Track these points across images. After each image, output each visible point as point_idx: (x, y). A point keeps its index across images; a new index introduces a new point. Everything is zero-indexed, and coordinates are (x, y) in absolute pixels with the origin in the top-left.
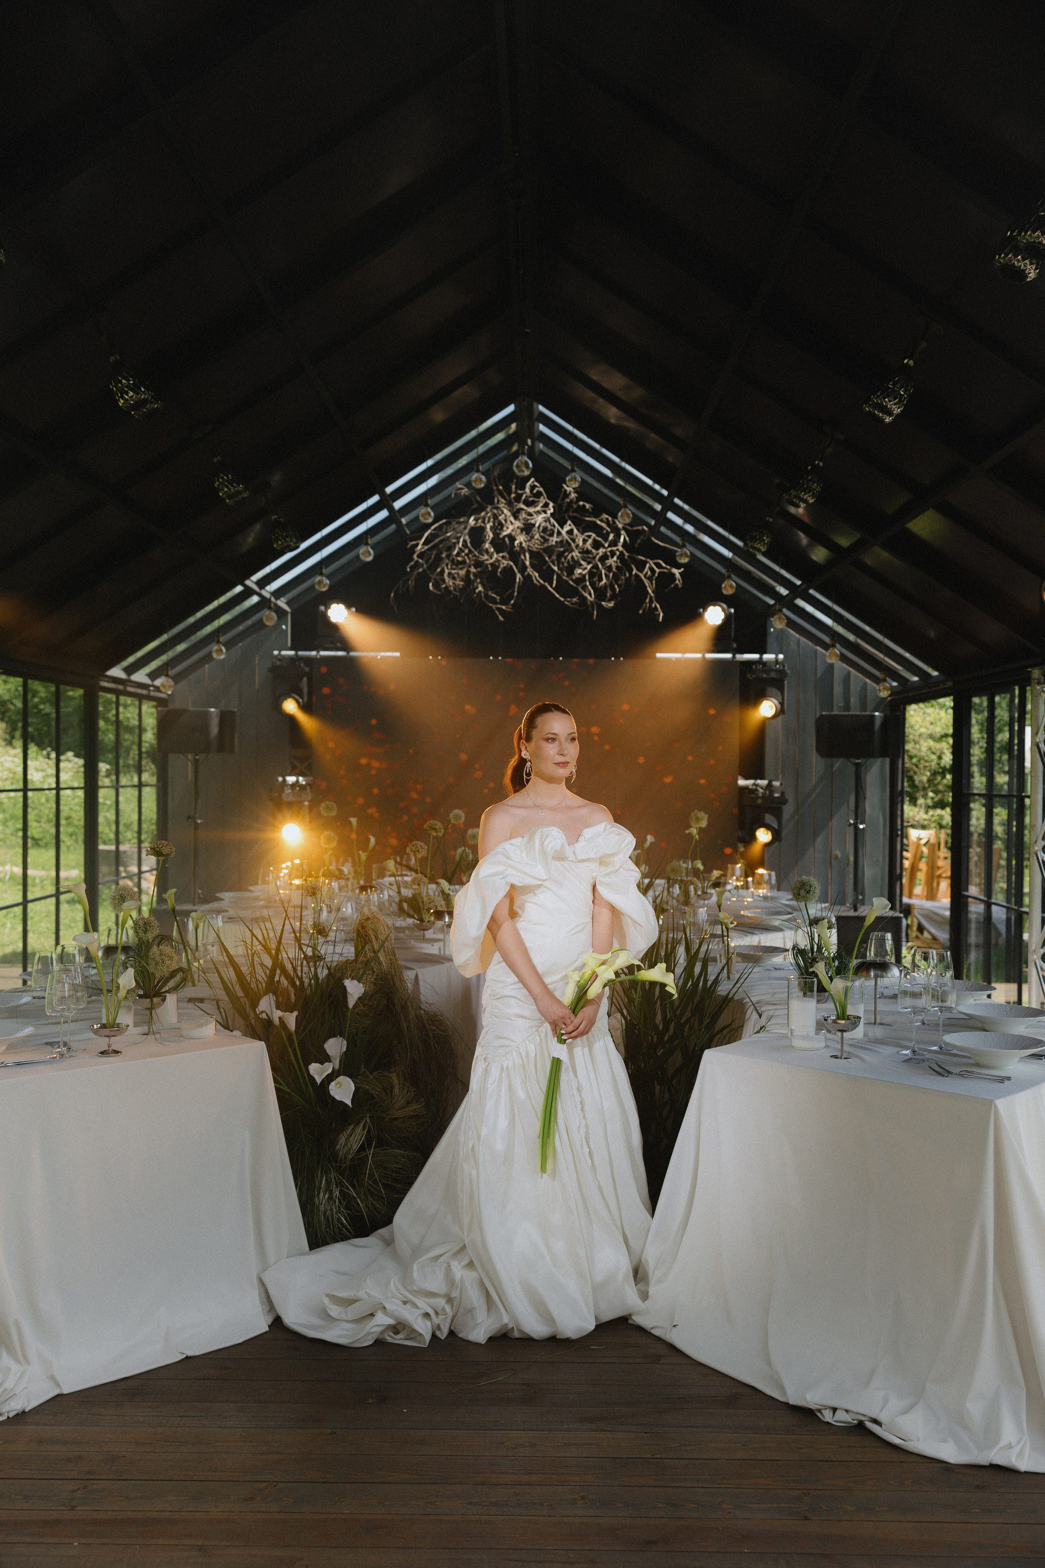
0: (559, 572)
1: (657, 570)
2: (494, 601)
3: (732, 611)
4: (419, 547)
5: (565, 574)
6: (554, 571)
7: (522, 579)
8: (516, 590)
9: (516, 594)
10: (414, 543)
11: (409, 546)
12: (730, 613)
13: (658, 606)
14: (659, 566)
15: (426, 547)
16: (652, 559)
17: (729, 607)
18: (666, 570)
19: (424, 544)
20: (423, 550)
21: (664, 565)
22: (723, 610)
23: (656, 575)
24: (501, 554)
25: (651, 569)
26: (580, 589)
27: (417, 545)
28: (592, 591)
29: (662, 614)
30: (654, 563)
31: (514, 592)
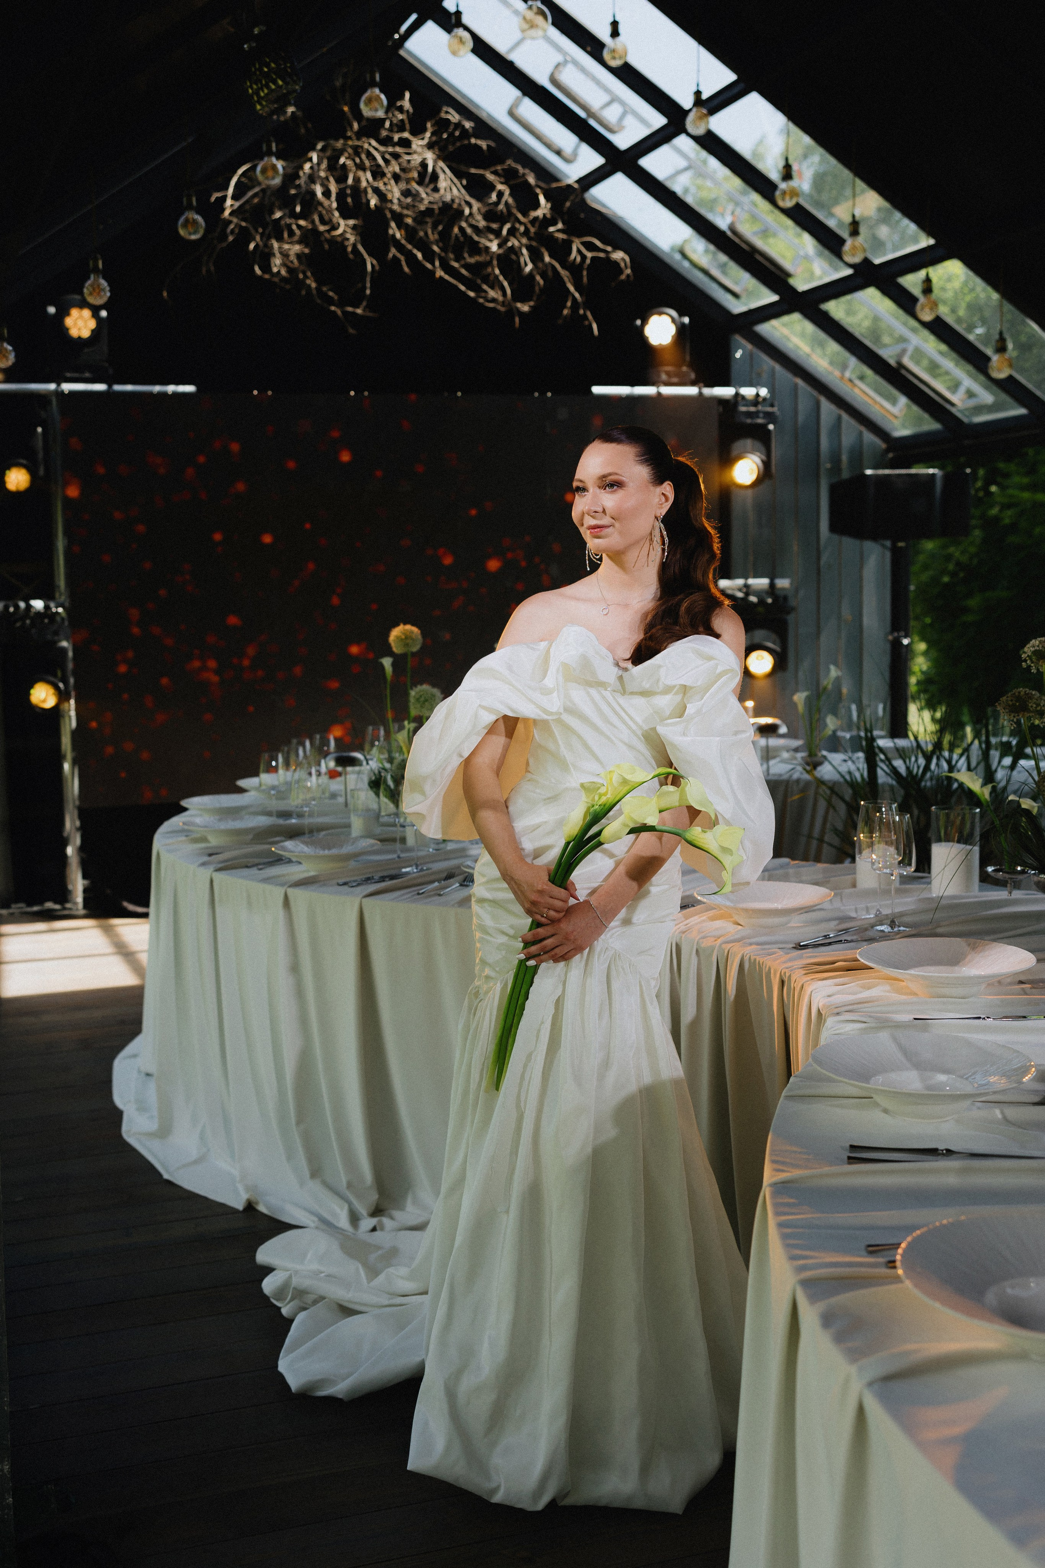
0: (443, 254)
1: (589, 255)
2: (331, 302)
3: (686, 320)
4: (229, 202)
5: (451, 256)
6: (434, 252)
7: (377, 268)
8: (368, 285)
9: (368, 292)
10: (219, 195)
11: (213, 199)
12: (683, 325)
13: (589, 314)
14: (590, 247)
15: (237, 204)
16: (579, 236)
17: (681, 314)
18: (602, 255)
19: (235, 197)
20: (235, 207)
21: (598, 243)
22: (673, 320)
23: (588, 261)
24: (351, 222)
25: (579, 251)
26: (479, 281)
27: (224, 198)
28: (506, 284)
29: (595, 326)
30: (583, 244)
31: (365, 288)
